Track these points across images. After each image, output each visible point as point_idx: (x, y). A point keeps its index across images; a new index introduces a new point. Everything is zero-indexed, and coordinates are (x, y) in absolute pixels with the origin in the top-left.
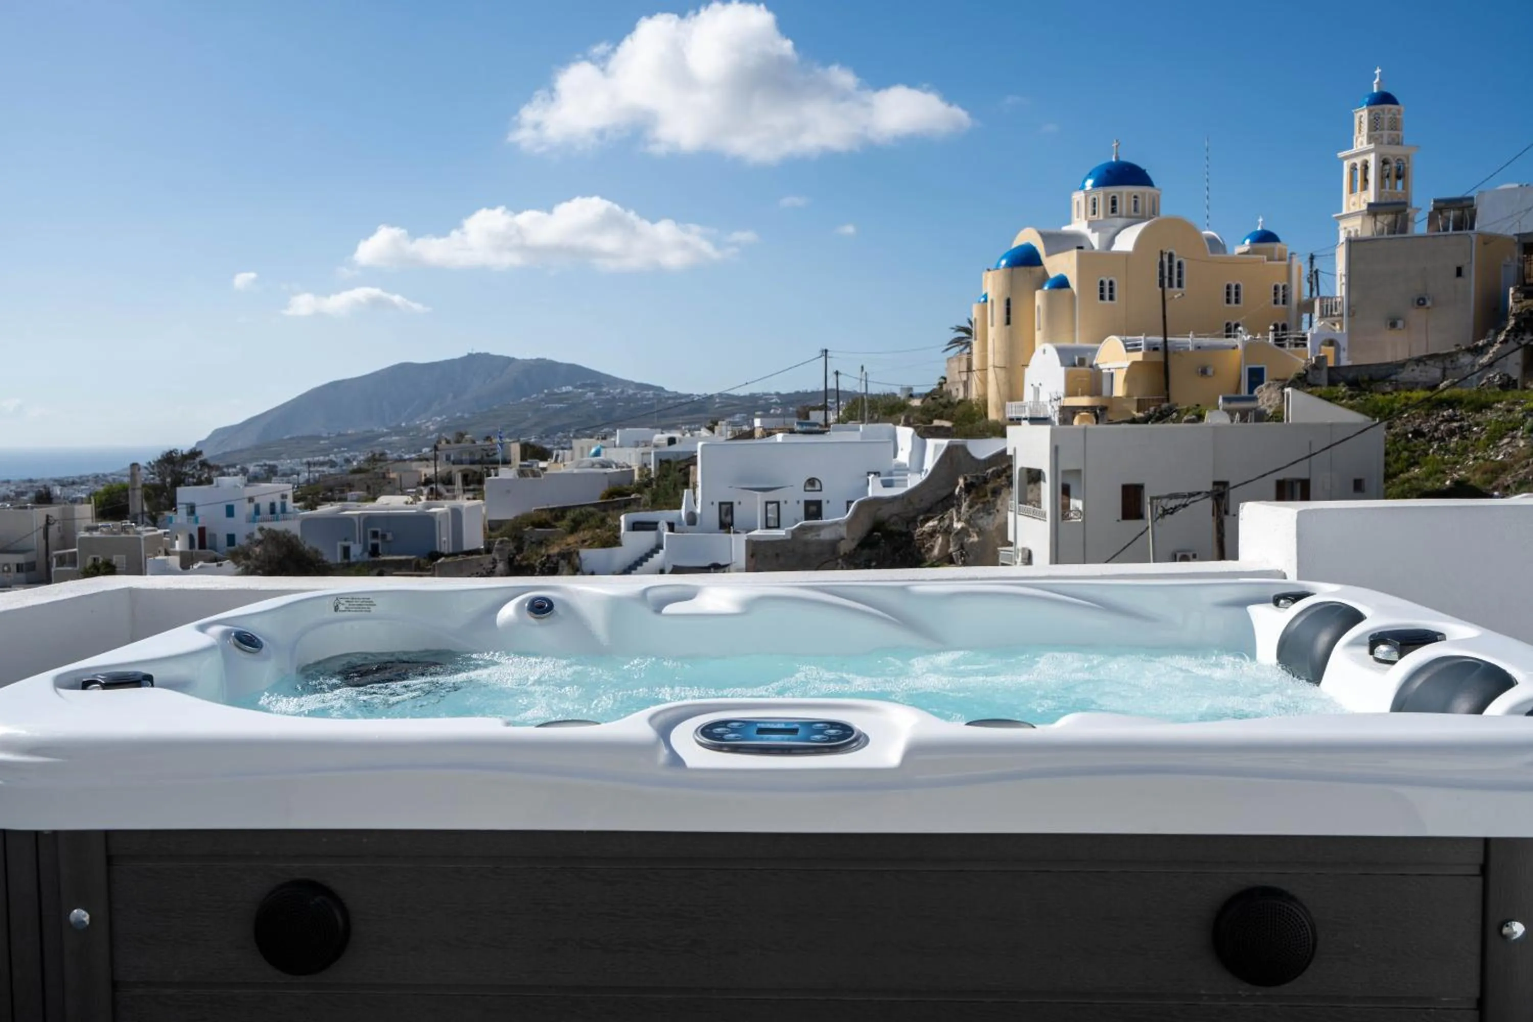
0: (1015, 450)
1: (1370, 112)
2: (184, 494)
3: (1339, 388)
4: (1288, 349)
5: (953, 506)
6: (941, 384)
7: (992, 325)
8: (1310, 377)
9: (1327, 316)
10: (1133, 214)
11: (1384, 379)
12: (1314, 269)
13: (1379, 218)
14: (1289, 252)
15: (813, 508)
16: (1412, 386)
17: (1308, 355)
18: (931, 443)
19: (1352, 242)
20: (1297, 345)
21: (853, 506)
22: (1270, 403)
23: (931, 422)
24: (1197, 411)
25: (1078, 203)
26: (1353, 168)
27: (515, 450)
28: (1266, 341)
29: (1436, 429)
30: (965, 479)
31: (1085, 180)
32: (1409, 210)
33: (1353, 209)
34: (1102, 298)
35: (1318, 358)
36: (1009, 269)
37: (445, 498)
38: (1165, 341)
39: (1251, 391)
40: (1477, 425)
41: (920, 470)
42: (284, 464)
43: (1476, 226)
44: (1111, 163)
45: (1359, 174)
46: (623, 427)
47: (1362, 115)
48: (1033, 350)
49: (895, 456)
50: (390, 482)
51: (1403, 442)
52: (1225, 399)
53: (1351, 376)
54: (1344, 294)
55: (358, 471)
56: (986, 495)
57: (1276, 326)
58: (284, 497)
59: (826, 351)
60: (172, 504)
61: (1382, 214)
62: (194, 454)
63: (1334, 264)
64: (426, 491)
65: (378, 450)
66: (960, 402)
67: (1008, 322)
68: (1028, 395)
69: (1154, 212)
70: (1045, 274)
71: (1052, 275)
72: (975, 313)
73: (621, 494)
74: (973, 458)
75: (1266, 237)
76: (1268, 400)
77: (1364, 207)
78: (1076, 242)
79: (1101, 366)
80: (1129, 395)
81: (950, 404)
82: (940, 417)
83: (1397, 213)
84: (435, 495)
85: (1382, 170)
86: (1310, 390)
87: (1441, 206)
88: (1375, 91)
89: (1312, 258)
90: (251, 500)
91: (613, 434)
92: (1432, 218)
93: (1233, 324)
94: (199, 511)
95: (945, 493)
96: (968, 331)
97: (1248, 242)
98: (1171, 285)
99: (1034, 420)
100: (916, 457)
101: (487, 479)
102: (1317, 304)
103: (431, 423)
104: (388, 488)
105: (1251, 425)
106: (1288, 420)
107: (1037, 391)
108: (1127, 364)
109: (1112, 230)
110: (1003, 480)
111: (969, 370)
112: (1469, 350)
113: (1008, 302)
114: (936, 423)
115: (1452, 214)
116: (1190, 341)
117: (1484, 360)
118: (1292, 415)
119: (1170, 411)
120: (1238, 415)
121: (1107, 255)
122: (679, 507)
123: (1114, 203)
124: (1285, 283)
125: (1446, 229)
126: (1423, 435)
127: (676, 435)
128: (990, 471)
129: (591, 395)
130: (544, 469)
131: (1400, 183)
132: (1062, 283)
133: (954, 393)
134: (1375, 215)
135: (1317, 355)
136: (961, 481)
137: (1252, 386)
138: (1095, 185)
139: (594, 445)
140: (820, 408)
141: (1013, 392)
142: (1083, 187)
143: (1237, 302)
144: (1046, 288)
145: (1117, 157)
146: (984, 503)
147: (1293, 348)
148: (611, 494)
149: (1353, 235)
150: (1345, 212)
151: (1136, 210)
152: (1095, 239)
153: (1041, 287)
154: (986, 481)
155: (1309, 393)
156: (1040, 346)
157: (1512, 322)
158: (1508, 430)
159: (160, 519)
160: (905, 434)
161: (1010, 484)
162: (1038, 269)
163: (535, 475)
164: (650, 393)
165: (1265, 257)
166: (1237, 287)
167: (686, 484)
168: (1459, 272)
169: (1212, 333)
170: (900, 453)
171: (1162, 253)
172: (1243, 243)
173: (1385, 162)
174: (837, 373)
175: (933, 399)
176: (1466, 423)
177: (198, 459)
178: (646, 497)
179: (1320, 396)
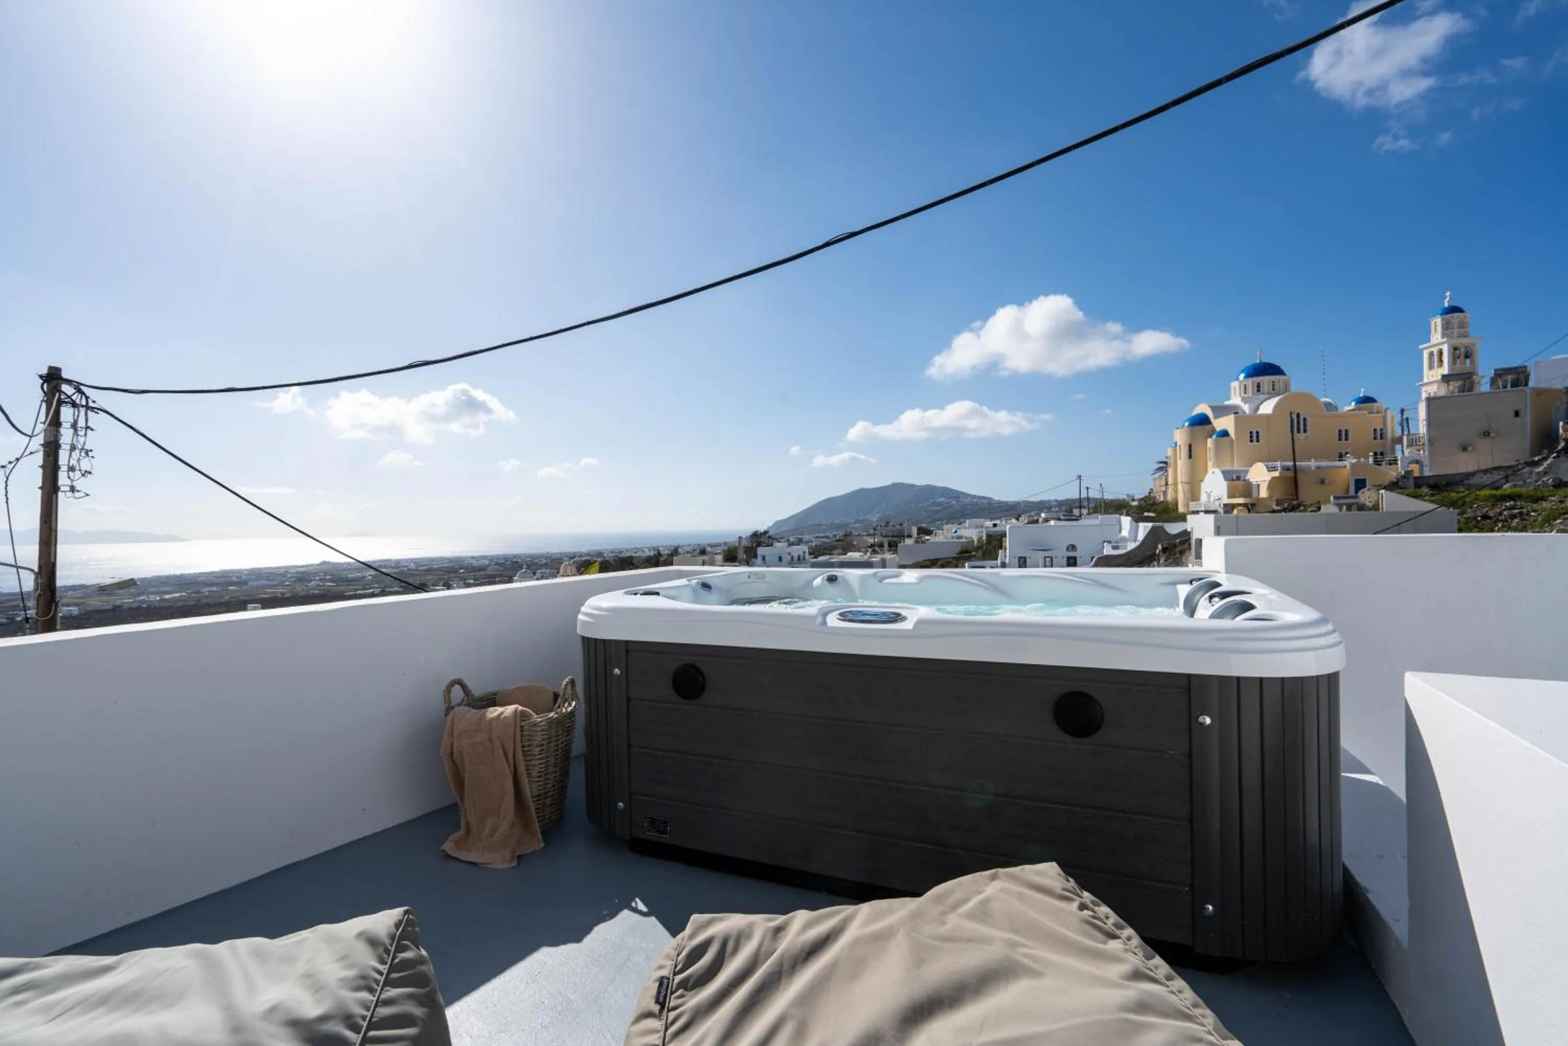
0: (1192, 529)
1: (1442, 320)
2: (761, 551)
3: (1421, 490)
4: (1384, 467)
5: (1155, 560)
6: (1150, 493)
7: (1180, 459)
8: (1400, 483)
9: (1412, 445)
10: (1272, 391)
11: (1458, 483)
12: (1405, 417)
13: (1451, 383)
14: (1384, 407)
15: (1071, 561)
16: (1482, 487)
17: (1400, 469)
18: (1141, 525)
19: (1429, 400)
20: (1390, 464)
21: (1094, 560)
22: (1371, 499)
23: (1143, 514)
24: (1317, 505)
25: (1235, 389)
26: (1431, 354)
27: (914, 530)
28: (1367, 462)
29: (1501, 514)
30: (1162, 545)
31: (1239, 375)
32: (1474, 377)
33: (1432, 379)
34: (1251, 441)
35: (1406, 472)
36: (1190, 428)
37: (880, 554)
38: (1295, 465)
39: (1357, 492)
40: (1534, 511)
41: (1135, 540)
42: (806, 537)
43: (1532, 384)
44: (1256, 364)
45: (1436, 358)
46: (969, 518)
47: (1437, 322)
48: (1206, 471)
49: (1120, 531)
50: (854, 546)
51: (1473, 523)
52: (1335, 497)
53: (1432, 482)
54: (1425, 432)
55: (839, 540)
56: (1175, 554)
57: (1375, 454)
58: (804, 552)
59: (1080, 476)
60: (755, 556)
61: (1452, 381)
62: (766, 532)
63: (1417, 413)
64: (870, 550)
65: (849, 530)
66: (1161, 502)
67: (1190, 457)
68: (1204, 498)
69: (1286, 389)
70: (1214, 430)
71: (1218, 429)
72: (1170, 453)
73: (967, 552)
74: (1168, 534)
75: (1368, 400)
76: (1369, 498)
77: (1440, 377)
78: (1234, 410)
79: (1251, 480)
80: (1270, 497)
81: (1154, 504)
82: (1149, 511)
83: (1465, 380)
84: (875, 552)
85: (1454, 353)
86: (1400, 491)
87: (1500, 374)
88: (1446, 305)
89: (1402, 411)
90: (789, 554)
91: (965, 523)
92: (1493, 381)
93: (1344, 453)
94: (767, 558)
95: (1150, 553)
96: (1166, 463)
97: (1353, 403)
98: (1299, 431)
99: (1207, 512)
100: (1132, 535)
101: (899, 545)
102: (1405, 438)
103: (874, 518)
104: (853, 549)
105: (1355, 513)
106: (1382, 509)
107: (1209, 495)
108: (1269, 478)
109: (1257, 403)
110: (1186, 546)
111: (1167, 484)
112: (1527, 464)
113: (1190, 446)
114: (1146, 514)
115: (1509, 377)
116: (1312, 464)
117: (1541, 469)
118: (1385, 506)
119: (1299, 506)
120: (1344, 508)
121: (1254, 416)
122: (997, 559)
123: (1259, 386)
124: (1382, 426)
125: (1505, 387)
126: (1490, 518)
127: (998, 522)
128: (1178, 541)
129: (954, 502)
130: (928, 540)
131: (1468, 361)
132: (1225, 434)
133: (1158, 498)
134: (1448, 382)
135: (1406, 469)
136: (1160, 547)
137: (1357, 490)
138: (1246, 377)
139: (954, 527)
140: (1077, 508)
141: (1194, 495)
142: (1237, 379)
143: (1346, 439)
144: (1214, 437)
145: (1260, 360)
146: (1175, 559)
147: (1388, 466)
148: (962, 552)
149: (1432, 395)
150: (1425, 381)
151: (1273, 389)
152: (1246, 408)
153: (1211, 437)
154: (1175, 546)
155: (1400, 493)
156: (1211, 469)
157: (1562, 444)
158: (1561, 514)
159: (750, 562)
160: (1126, 521)
161: (1190, 549)
162: (1208, 427)
163: (923, 542)
164: (986, 501)
165: (1366, 412)
166: (1346, 431)
167: (1001, 548)
168: (1517, 414)
169: (1328, 458)
170: (1123, 531)
171: (1291, 414)
172: (1350, 404)
173: (1455, 349)
174: (1087, 488)
175: (1145, 501)
176: (1525, 510)
177: (767, 535)
178: (980, 554)
179: (1408, 495)
